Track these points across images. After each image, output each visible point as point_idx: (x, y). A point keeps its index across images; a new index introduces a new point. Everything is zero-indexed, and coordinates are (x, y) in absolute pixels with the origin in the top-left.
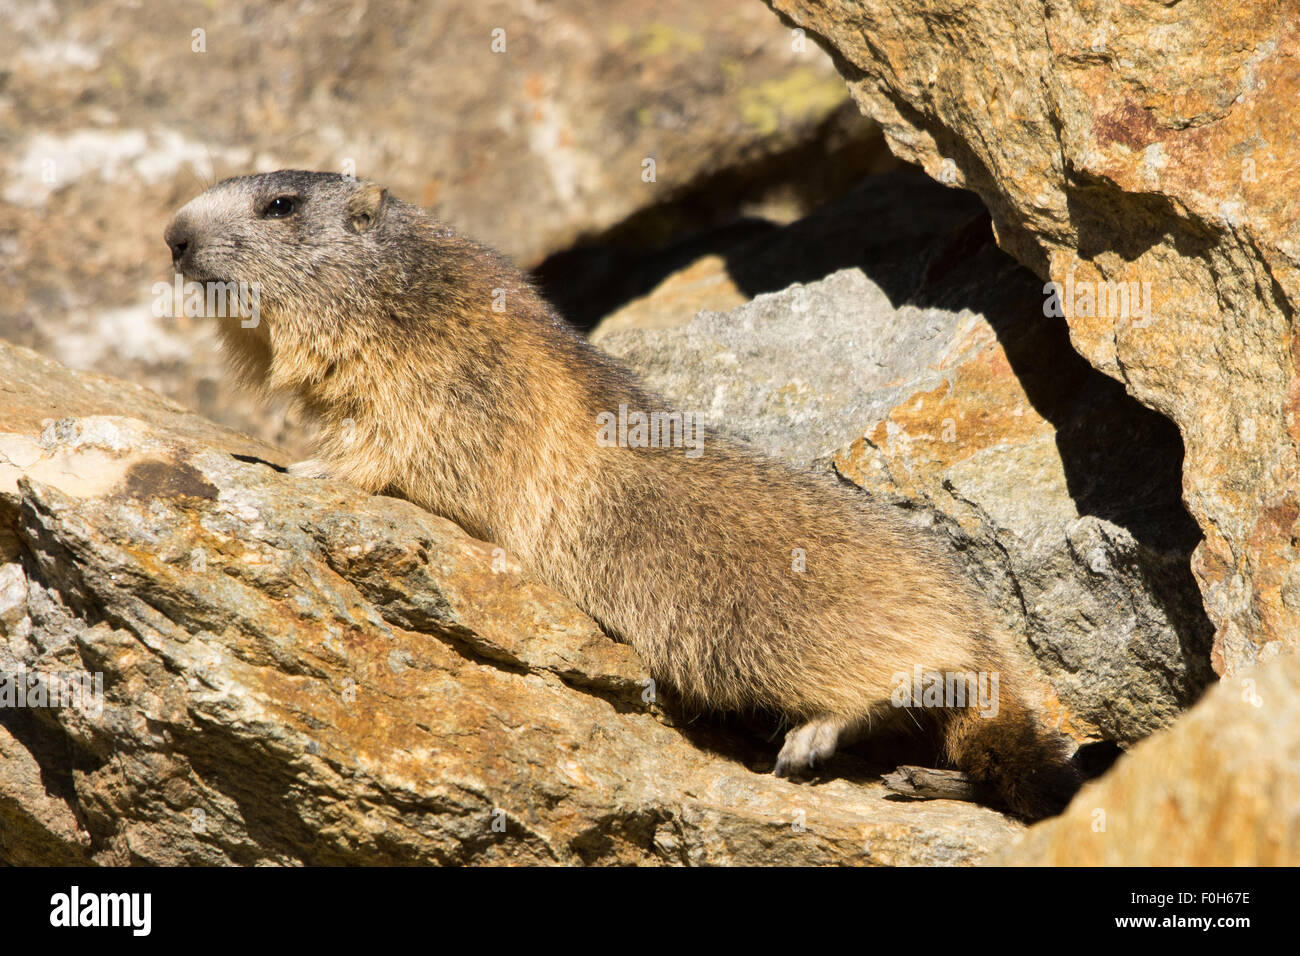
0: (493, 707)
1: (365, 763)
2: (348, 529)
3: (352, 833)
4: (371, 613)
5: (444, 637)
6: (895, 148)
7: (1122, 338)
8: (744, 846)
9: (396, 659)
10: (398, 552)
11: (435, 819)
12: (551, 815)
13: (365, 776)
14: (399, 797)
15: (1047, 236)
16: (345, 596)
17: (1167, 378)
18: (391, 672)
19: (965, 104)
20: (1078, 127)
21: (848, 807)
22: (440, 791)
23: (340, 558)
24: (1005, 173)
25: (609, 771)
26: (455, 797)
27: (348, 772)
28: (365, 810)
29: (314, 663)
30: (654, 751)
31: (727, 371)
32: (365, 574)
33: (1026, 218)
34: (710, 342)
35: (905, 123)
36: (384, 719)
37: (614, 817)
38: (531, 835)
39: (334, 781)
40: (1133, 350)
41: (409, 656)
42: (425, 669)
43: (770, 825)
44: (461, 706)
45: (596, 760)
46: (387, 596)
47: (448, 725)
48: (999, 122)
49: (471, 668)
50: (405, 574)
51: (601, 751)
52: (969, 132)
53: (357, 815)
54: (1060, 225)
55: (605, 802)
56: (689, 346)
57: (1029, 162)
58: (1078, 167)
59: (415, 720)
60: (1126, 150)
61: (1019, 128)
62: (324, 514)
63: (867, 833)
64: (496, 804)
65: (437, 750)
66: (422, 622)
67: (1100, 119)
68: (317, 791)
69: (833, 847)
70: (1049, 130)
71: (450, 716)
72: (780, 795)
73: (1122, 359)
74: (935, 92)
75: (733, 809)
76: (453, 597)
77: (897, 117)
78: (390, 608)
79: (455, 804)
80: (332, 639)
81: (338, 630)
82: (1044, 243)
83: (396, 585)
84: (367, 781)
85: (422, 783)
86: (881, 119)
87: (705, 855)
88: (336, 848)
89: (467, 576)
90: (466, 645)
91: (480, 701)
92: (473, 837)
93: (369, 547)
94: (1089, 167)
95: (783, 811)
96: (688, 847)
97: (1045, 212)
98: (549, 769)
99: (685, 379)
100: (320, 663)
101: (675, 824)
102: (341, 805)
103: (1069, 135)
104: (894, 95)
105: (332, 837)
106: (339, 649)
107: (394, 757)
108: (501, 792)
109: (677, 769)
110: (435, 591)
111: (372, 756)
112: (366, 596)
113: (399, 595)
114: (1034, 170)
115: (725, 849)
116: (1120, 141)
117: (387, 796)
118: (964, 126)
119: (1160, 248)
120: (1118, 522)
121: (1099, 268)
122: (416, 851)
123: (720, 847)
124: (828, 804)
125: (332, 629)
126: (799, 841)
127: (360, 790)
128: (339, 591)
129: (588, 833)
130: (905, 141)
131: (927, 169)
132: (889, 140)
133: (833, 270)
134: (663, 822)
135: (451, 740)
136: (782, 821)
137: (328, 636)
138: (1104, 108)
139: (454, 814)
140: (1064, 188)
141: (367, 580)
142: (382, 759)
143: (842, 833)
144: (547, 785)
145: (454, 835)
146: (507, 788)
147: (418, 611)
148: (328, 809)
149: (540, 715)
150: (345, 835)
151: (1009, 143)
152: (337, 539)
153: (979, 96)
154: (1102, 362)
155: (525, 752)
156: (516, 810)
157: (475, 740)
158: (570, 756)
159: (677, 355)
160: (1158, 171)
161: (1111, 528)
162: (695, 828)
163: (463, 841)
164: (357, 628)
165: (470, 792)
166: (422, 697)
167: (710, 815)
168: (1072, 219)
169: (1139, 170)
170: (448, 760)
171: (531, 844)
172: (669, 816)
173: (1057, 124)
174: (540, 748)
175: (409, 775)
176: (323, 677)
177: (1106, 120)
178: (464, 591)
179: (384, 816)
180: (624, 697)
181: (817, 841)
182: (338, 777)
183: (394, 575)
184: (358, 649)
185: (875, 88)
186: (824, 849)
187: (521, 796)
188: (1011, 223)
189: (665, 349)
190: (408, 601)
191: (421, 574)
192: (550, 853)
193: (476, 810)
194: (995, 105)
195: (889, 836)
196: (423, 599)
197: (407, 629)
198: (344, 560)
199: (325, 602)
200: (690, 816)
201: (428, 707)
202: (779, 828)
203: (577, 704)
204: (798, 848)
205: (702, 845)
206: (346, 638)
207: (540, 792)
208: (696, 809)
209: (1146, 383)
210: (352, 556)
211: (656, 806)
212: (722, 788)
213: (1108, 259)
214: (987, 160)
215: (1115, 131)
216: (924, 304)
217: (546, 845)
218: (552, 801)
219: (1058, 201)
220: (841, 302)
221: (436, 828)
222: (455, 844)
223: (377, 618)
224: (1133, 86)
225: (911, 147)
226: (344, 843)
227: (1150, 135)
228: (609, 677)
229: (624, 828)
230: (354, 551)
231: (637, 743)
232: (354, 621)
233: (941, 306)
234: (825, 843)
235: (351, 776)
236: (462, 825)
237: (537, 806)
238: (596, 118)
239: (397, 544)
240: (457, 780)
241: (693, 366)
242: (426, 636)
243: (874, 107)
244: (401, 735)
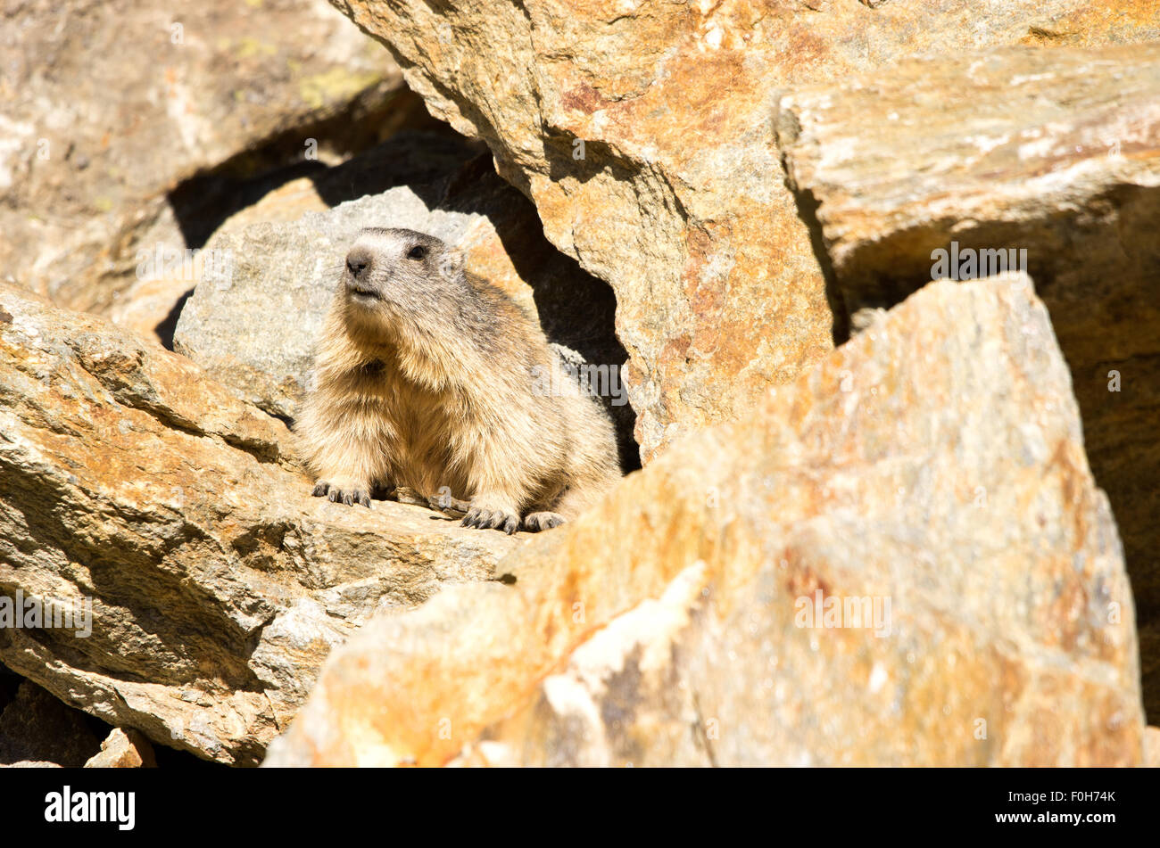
0: (184, 456)
1: (104, 490)
2: (94, 343)
3: (95, 534)
4: (107, 396)
5: (152, 412)
6: (432, 111)
7: (577, 232)
8: (339, 546)
9: (123, 425)
10: (125, 358)
11: (148, 526)
12: (220, 525)
13: (105, 498)
14: (126, 511)
15: (529, 167)
16: (93, 385)
17: (605, 258)
18: (120, 433)
19: (478, 84)
20: (552, 99)
21: (404, 524)
22: (152, 508)
23: (88, 361)
24: (503, 127)
25: (256, 498)
26: (161, 512)
27: (94, 495)
28: (104, 519)
29: (73, 427)
30: (281, 486)
31: (323, 250)
32: (103, 371)
33: (516, 156)
34: (313, 231)
35: (439, 95)
36: (116, 463)
37: (259, 527)
38: (208, 537)
39: (85, 501)
40: (585, 240)
41: (131, 423)
42: (141, 432)
43: (357, 534)
44: (164, 456)
45: (248, 491)
46: (118, 386)
47: (156, 467)
48: (500, 96)
49: (169, 432)
50: (129, 372)
51: (251, 485)
52: (480, 102)
53: (99, 522)
54: (537, 161)
55: (254, 517)
56: (300, 233)
57: (519, 121)
58: (551, 124)
59: (136, 464)
60: (581, 114)
61: (512, 99)
62: (79, 333)
63: (417, 539)
64: (187, 517)
65: (150, 482)
66: (139, 403)
67: (565, 94)
68: (74, 507)
69: (395, 548)
70: (532, 100)
71: (158, 461)
72: (361, 515)
73: (577, 245)
74: (459, 76)
75: (332, 524)
76: (158, 387)
77: (434, 91)
78: (119, 393)
79: (160, 517)
80: (83, 411)
81: (87, 406)
82: (527, 172)
83: (123, 379)
84: (106, 501)
85: (141, 503)
86: (423, 93)
87: (315, 551)
88: (85, 543)
89: (167, 374)
90: (166, 417)
91: (176, 453)
92: (172, 538)
93: (107, 355)
94: (558, 124)
95: (364, 525)
96: (305, 546)
97: (528, 152)
98: (219, 496)
99: (297, 254)
100: (76, 426)
101: (297, 532)
102: (89, 516)
103: (545, 104)
104: (432, 78)
105: (82, 536)
106: (89, 418)
107: (123, 486)
108: (190, 509)
109: (297, 497)
110: (148, 383)
111: (109, 486)
112: (104, 385)
113: (125, 385)
114: (522, 125)
115: (327, 548)
116: (578, 108)
117: (118, 511)
118: (477, 97)
119: (602, 176)
120: (572, 347)
121: (563, 188)
122: (136, 546)
123: (325, 547)
124: (391, 521)
125: (84, 406)
126: (375, 544)
127: (102, 507)
128: (88, 382)
129: (244, 537)
130: (439, 107)
131: (452, 125)
132: (428, 106)
133: (389, 188)
134: (289, 530)
135: (159, 477)
136: (364, 531)
137: (82, 410)
138: (568, 87)
139: (160, 523)
140: (542, 137)
141: (105, 376)
142: (115, 488)
143: (402, 539)
144: (219, 506)
145: (160, 536)
146: (194, 507)
147: (137, 395)
148: (81, 518)
149: (212, 462)
150: (91, 535)
151: (506, 109)
152: (86, 349)
153: (487, 79)
154: (564, 247)
155: (204, 485)
156: (199, 521)
157: (174, 477)
158: (232, 487)
159: (292, 239)
160: (602, 128)
161: (566, 351)
162: (310, 535)
163: (165, 540)
164: (99, 405)
165: (170, 509)
166: (140, 449)
167: (319, 527)
168: (547, 157)
169: (590, 127)
170: (156, 489)
171: (208, 543)
172: (293, 527)
173: (537, 97)
174: (214, 483)
175: (132, 498)
176: (78, 436)
177: (569, 95)
178: (165, 384)
179: (116, 524)
180: (263, 453)
181: (386, 544)
182: (87, 498)
183: (122, 372)
184: (99, 418)
185: (420, 73)
186: (390, 549)
187: (202, 512)
188: (506, 159)
189: (285, 235)
190: (130, 389)
191: (138, 372)
192: (220, 548)
193: (174, 521)
194: (498, 84)
195: (431, 542)
196: (139, 388)
197: (130, 406)
198: (91, 362)
199: (79, 388)
200: (306, 527)
201: (143, 456)
202: (362, 535)
203: (235, 456)
204: (374, 548)
205: (314, 546)
206: (93, 412)
207: (214, 511)
208: (310, 523)
209: (592, 260)
210: (96, 360)
211: (285, 521)
212: (325, 510)
213: (569, 182)
214: (491, 119)
215: (574, 102)
216: (450, 209)
217: (217, 543)
218: (221, 516)
219: (537, 146)
220: (394, 206)
221: (149, 532)
222: (161, 542)
223: (111, 400)
224: (586, 74)
225: (443, 111)
226: (90, 540)
227: (597, 105)
228: (254, 440)
229: (265, 533)
230: (97, 357)
231: (271, 481)
232: (97, 401)
233: (458, 211)
234: (391, 546)
235: (96, 498)
236: (165, 530)
237: (212, 519)
238: (210, 95)
239: (124, 353)
240: (163, 501)
241: (303, 246)
242: (141, 411)
243: (419, 84)
244: (127, 473)
